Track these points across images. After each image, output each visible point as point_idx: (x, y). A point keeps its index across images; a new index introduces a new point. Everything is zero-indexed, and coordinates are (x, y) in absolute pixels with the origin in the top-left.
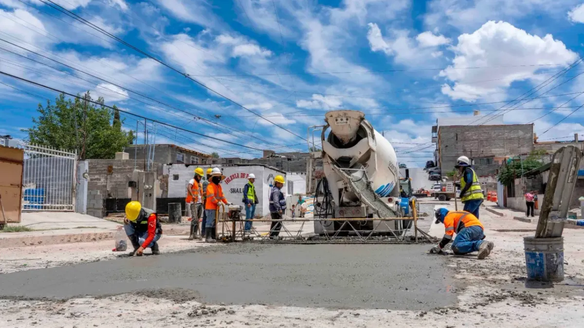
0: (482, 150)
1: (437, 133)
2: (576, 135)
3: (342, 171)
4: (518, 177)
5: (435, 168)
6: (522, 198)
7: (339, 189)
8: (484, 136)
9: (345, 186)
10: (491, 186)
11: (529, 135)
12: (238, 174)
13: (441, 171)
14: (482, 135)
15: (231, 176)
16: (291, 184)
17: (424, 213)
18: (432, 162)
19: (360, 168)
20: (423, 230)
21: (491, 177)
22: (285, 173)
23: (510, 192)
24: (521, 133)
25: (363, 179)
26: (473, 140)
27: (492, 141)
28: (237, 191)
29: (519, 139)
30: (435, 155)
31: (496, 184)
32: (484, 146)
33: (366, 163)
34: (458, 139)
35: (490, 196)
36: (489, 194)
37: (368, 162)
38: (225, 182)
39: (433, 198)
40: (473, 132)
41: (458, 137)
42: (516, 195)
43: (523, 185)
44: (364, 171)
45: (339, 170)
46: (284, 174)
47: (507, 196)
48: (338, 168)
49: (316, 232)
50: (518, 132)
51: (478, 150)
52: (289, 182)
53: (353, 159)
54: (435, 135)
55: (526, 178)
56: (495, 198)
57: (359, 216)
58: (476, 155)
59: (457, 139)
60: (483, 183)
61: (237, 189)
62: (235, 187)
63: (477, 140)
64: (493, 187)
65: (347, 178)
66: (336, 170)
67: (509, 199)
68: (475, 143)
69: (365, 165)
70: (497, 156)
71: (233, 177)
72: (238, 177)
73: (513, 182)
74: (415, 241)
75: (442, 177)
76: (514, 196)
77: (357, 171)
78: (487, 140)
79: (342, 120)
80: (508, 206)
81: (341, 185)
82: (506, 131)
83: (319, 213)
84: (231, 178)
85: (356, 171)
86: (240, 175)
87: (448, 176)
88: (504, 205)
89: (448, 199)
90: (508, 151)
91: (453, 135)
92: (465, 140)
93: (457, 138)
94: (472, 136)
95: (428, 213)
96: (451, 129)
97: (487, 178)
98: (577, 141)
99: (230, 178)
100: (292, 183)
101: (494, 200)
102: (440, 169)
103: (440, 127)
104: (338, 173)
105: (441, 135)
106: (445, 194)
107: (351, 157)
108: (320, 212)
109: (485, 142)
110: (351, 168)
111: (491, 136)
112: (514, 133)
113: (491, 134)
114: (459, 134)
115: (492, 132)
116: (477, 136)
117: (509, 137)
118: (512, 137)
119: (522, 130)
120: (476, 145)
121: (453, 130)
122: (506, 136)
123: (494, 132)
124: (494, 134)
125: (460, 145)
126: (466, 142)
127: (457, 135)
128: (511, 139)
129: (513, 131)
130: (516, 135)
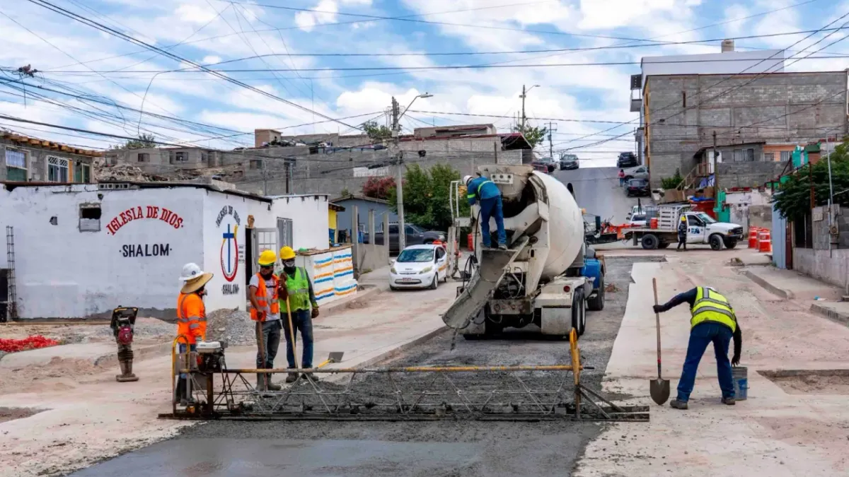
0: (738, 128)
1: (641, 90)
4: (821, 202)
5: (637, 168)
6: (828, 253)
8: (744, 98)
10: (756, 214)
11: (839, 95)
12: (140, 208)
13: (649, 177)
14: (739, 94)
15: (121, 215)
16: (285, 227)
18: (630, 156)
21: (757, 191)
22: (269, 201)
23: (801, 236)
24: (822, 91)
26: (719, 107)
27: (761, 109)
28: (140, 252)
29: (816, 104)
30: (638, 139)
31: (767, 209)
32: (742, 121)
34: (687, 104)
35: (754, 237)
36: (754, 234)
38: (108, 230)
39: (630, 243)
40: (720, 90)
41: (687, 99)
42: (815, 245)
43: (832, 222)
46: (266, 205)
47: (793, 244)
50: (814, 90)
51: (730, 128)
52: (281, 223)
54: (637, 94)
55: (838, 205)
56: (767, 243)
58: (726, 139)
59: (684, 106)
60: (740, 205)
61: (140, 247)
62: (135, 242)
63: (727, 106)
64: (762, 214)
67: (798, 253)
68: (723, 113)
70: (770, 142)
71: (127, 216)
72: (141, 216)
73: (809, 214)
75: (653, 189)
76: (810, 245)
78: (748, 106)
80: (795, 265)
82: (791, 87)
84: (124, 219)
86: (145, 213)
87: (665, 188)
88: (787, 264)
89: (663, 246)
90: (795, 131)
91: (675, 95)
92: (702, 108)
93: (684, 101)
94: (717, 97)
96: (672, 83)
97: (747, 194)
99: (120, 220)
100: (290, 223)
101: (764, 247)
102: (648, 171)
103: (647, 77)
105: (650, 95)
106: (658, 234)
109: (744, 112)
111: (759, 98)
112: (806, 91)
113: (758, 93)
114: (689, 93)
115: (761, 89)
116: (729, 99)
117: (795, 101)
118: (803, 99)
119: (824, 84)
120: (724, 118)
121: (676, 83)
122: (789, 97)
123: (765, 89)
124: (764, 93)
125: (691, 118)
126: (705, 111)
127: (684, 95)
128: (801, 103)
129: (804, 86)
130: (811, 96)
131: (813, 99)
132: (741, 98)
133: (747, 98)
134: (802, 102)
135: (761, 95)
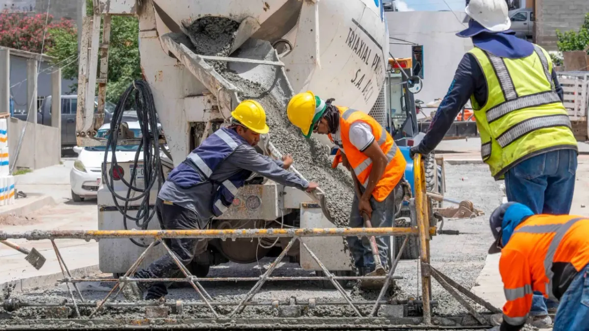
3: (207, 66)
7: (190, 123)
9: (215, 116)
13: (534, 28)
17: (464, 204)
19: (263, 58)
20: (456, 278)
25: (274, 91)
33: (285, 38)
37: (291, 37)
44: (279, 68)
45: (195, 63)
48: (193, 55)
49: (103, 268)
53: (242, 26)
57: (256, 215)
65: (224, 88)
66: (187, 62)
69: (280, 44)
74: (422, 321)
77: (256, 65)
81: (199, 110)
83: (121, 203)
85: (253, 66)
87: (564, 50)
95: (476, 205)
102: (533, 19)
104: (191, 69)
107: (237, 20)
108: (127, 200)
110: (235, 54)
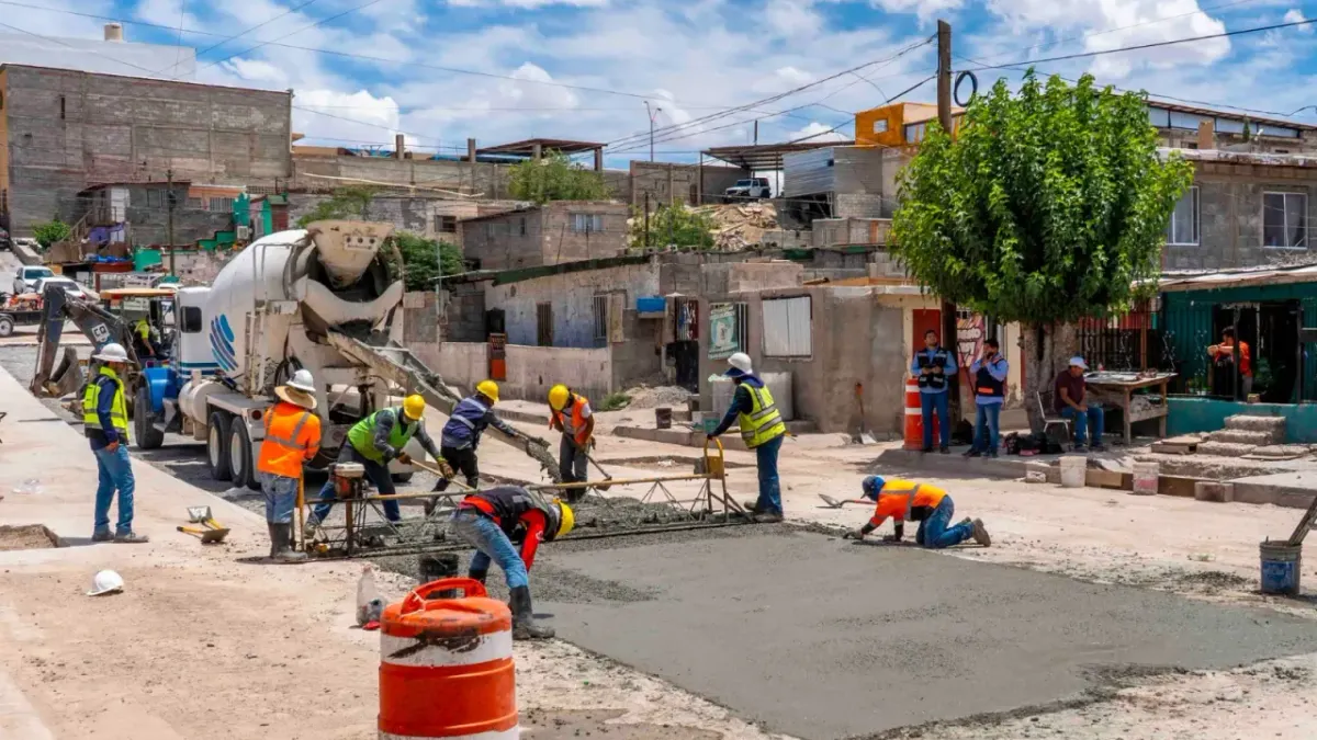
0: (142, 157)
2: (399, 139)
8: (150, 114)
11: (279, 125)
14: (145, 109)
24: (257, 117)
26: (114, 124)
27: (175, 134)
29: (249, 133)
32: (148, 147)
34: (66, 115)
40: (115, 98)
41: (67, 108)
43: (439, 311)
50: (247, 114)
51: (130, 155)
58: (127, 171)
59: (63, 117)
63: (128, 124)
68: (120, 133)
70: (197, 183)
75: (17, 239)
78: (157, 127)
79: (361, 241)
82: (216, 106)
87: (40, 238)
90: (222, 169)
91: (48, 97)
92: (89, 122)
93: (63, 110)
94: (111, 107)
96: (43, 79)
98: (402, 156)
105: (8, 94)
109: (152, 136)
111: (171, 116)
112: (238, 113)
113: (170, 110)
114: (69, 97)
115: (175, 103)
116: (129, 113)
117: (222, 126)
118: (233, 125)
119: (260, 107)
120: (122, 140)
121: (49, 81)
122: (214, 120)
123: (181, 105)
124: (180, 111)
125: (72, 135)
126: (94, 127)
127: (63, 100)
128: (230, 130)
129: (235, 107)
130: (242, 122)
131: (246, 125)
132: (147, 114)
133: (154, 115)
134: (231, 128)
135: (174, 113)
